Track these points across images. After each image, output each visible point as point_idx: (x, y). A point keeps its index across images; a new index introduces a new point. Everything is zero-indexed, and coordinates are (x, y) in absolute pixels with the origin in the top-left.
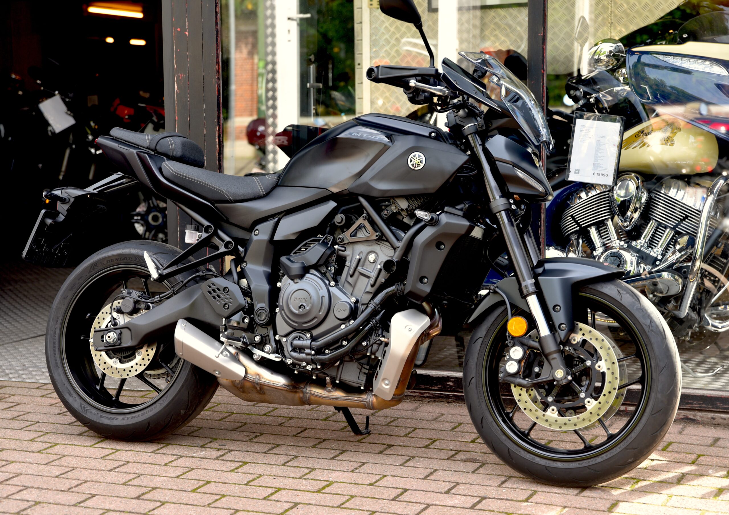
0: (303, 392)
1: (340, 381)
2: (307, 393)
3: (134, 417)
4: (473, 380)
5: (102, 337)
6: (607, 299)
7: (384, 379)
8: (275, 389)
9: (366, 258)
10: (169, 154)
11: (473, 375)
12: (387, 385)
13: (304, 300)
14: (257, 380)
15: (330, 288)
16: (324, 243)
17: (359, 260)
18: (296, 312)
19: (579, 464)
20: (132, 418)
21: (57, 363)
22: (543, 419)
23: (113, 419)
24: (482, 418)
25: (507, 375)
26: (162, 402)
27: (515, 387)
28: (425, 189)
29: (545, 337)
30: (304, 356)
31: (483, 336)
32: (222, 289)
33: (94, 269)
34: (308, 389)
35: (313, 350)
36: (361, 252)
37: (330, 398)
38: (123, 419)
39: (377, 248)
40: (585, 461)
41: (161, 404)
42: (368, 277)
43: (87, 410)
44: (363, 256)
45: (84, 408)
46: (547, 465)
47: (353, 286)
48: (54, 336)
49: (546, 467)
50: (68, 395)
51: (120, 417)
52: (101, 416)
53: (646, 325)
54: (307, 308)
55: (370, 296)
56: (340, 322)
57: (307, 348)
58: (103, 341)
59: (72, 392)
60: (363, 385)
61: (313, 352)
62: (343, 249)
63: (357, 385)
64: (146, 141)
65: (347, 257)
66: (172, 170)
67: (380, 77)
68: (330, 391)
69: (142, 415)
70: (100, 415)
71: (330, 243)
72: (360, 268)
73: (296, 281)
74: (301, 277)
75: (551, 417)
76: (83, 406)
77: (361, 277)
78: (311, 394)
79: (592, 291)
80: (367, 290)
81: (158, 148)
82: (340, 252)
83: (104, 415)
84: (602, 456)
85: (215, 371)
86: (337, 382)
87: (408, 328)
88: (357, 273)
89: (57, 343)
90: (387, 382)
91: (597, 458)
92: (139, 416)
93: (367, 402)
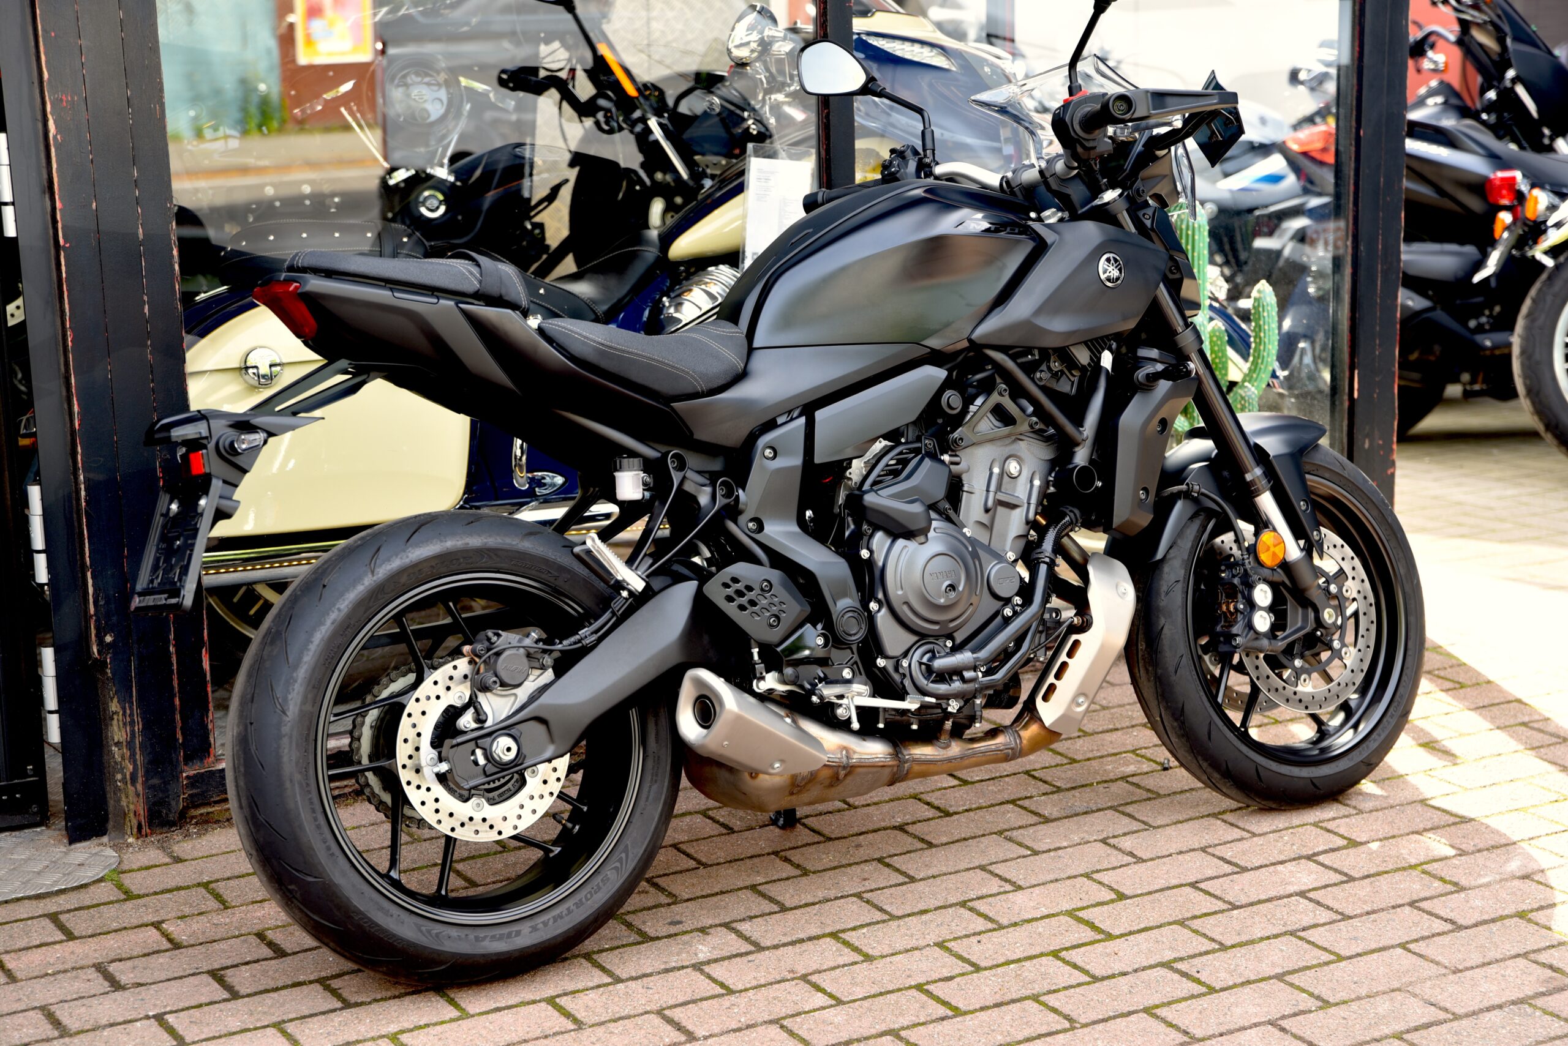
3: (560, 916)
7: (1077, 696)
9: (1003, 469)
12: (1083, 704)
14: (844, 760)
18: (939, 601)
20: (555, 919)
22: (1295, 700)
23: (509, 935)
25: (1254, 635)
26: (618, 864)
27: (1247, 655)
29: (1296, 561)
32: (757, 586)
37: (950, 760)
38: (534, 929)
41: (616, 868)
42: (1014, 507)
43: (437, 935)
44: (997, 467)
45: (429, 932)
46: (1312, 775)
47: (991, 529)
49: (1311, 780)
50: (380, 914)
51: (525, 927)
54: (960, 589)
55: (1022, 543)
56: (1000, 604)
57: (968, 668)
61: (980, 674)
62: (957, 459)
65: (964, 476)
68: (947, 747)
69: (578, 905)
70: (472, 937)
71: (935, 451)
73: (920, 539)
74: (925, 530)
76: (423, 929)
77: (1000, 509)
80: (1019, 532)
82: (953, 467)
83: (481, 933)
85: (774, 761)
88: (995, 502)
90: (1081, 699)
92: (570, 911)
93: (1012, 749)
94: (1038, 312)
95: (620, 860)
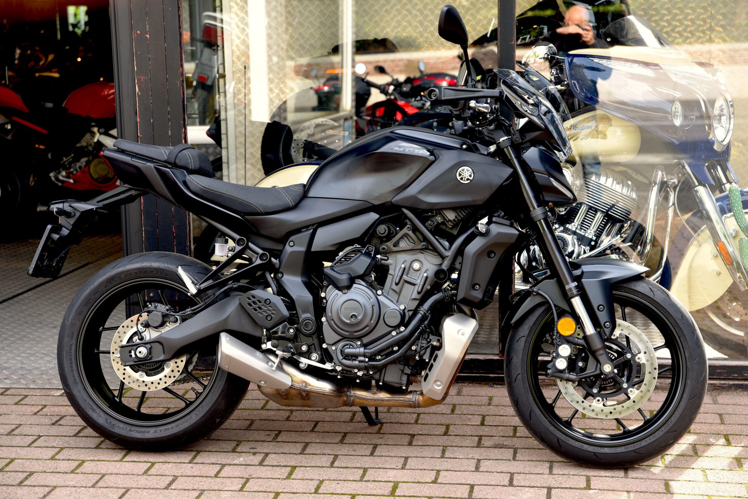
0: (347, 396)
1: (383, 383)
2: (352, 396)
3: (168, 429)
4: (520, 376)
5: (130, 352)
6: (641, 296)
7: (436, 381)
8: (322, 395)
9: (411, 266)
10: (188, 167)
11: (520, 372)
12: (440, 386)
13: (355, 309)
14: (303, 387)
15: (378, 297)
16: (368, 254)
17: (404, 269)
18: (348, 321)
19: (625, 448)
20: (165, 430)
21: (75, 380)
22: (589, 410)
23: (144, 432)
24: (531, 411)
25: (556, 371)
26: (197, 413)
27: (561, 381)
28: (474, 201)
29: (591, 336)
30: (356, 363)
31: (526, 335)
32: (263, 301)
33: (110, 283)
34: (352, 392)
35: (367, 357)
36: (405, 261)
37: (375, 400)
38: (156, 432)
39: (421, 256)
40: (630, 445)
41: (196, 414)
42: (414, 285)
43: (113, 425)
44: (407, 264)
45: (110, 423)
46: (595, 451)
47: (399, 294)
48: (70, 353)
49: (595, 453)
50: (91, 411)
51: (152, 430)
52: (130, 430)
53: (678, 319)
54: (359, 318)
55: (416, 303)
56: (391, 329)
57: (361, 356)
58: (131, 356)
59: (95, 407)
60: (405, 385)
61: (367, 360)
62: (386, 258)
63: (399, 386)
64: (163, 155)
65: (390, 267)
66: (201, 185)
67: (443, 98)
68: (375, 393)
69: (176, 426)
70: (128, 429)
71: (373, 253)
72: (405, 277)
73: (344, 291)
74: (349, 287)
75: (597, 407)
76: (108, 421)
77: (406, 285)
78: (355, 396)
79: (627, 289)
80: (413, 297)
81: (177, 161)
82: (383, 261)
83: (133, 428)
84: (646, 439)
85: (260, 381)
86: (381, 384)
87: (460, 332)
88: (402, 281)
89: (73, 359)
90: (439, 383)
91: (641, 442)
92: (172, 428)
93: (413, 402)
94: (421, 192)
95: (199, 411)
